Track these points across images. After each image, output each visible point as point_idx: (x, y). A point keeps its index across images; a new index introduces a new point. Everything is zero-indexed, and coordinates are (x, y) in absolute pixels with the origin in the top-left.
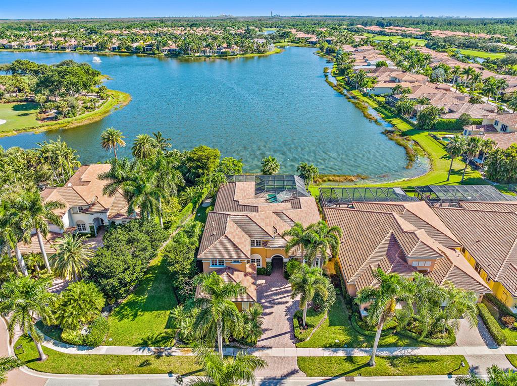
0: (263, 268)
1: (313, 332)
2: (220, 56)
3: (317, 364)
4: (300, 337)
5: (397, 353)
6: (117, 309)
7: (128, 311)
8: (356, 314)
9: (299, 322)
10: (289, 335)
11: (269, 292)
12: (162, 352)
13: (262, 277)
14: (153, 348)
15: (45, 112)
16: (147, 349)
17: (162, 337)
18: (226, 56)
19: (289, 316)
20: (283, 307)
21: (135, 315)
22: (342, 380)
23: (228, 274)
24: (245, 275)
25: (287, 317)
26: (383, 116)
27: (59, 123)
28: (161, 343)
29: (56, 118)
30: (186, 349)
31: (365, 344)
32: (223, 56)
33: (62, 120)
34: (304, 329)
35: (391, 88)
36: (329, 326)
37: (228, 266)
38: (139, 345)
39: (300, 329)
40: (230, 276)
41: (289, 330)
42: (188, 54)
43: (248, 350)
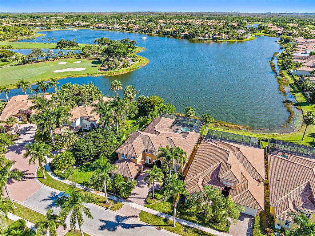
1: (156, 202)
2: (213, 40)
3: (148, 217)
4: (148, 202)
6: (81, 166)
7: (84, 169)
10: (144, 199)
12: (87, 190)
14: (85, 187)
16: (82, 186)
18: (217, 40)
21: (86, 171)
22: (155, 228)
23: (127, 163)
24: (136, 165)
26: (292, 90)
27: (107, 73)
28: (89, 186)
29: (107, 70)
30: (97, 191)
31: (178, 216)
32: (215, 40)
33: (110, 71)
34: (153, 199)
36: (166, 201)
37: (129, 159)
38: (81, 184)
39: (151, 198)
41: (146, 197)
42: (195, 38)
43: (122, 200)
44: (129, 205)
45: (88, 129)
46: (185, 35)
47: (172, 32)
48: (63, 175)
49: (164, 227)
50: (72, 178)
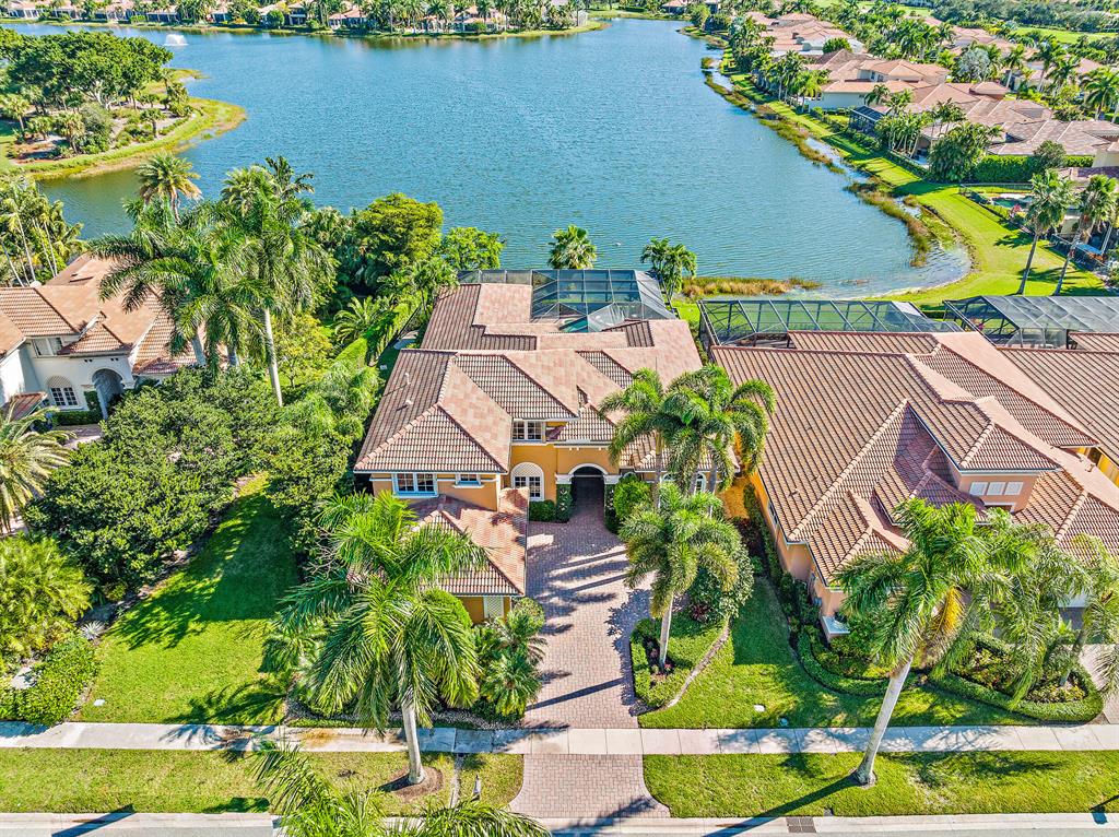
0: (546, 502)
1: (688, 681)
2: (462, 34)
3: (701, 777)
4: (651, 695)
5: (937, 742)
6: (131, 616)
7: (161, 620)
8: (812, 629)
9: (648, 652)
10: (619, 689)
11: (564, 566)
12: (245, 742)
13: (543, 526)
14: (220, 729)
15: (29, 141)
16: (201, 732)
17: (249, 696)
18: (477, 34)
19: (619, 636)
20: (603, 611)
21: (181, 632)
22: (778, 826)
23: (443, 516)
24: (495, 522)
25: (613, 638)
26: (847, 154)
27: (61, 166)
28: (244, 716)
29: (56, 154)
30: (317, 731)
31: (840, 718)
32: (469, 34)
33: (71, 159)
34: (663, 672)
35: (861, 96)
36: (735, 664)
37: (446, 492)
38: (179, 719)
39: (652, 672)
40: (449, 522)
41: (619, 676)
42: (389, 30)
43: (500, 734)
44: (555, 746)
45: (82, 405)
46: (346, 22)
47: (287, 17)
48: (35, 701)
49: (819, 802)
50: (99, 702)
